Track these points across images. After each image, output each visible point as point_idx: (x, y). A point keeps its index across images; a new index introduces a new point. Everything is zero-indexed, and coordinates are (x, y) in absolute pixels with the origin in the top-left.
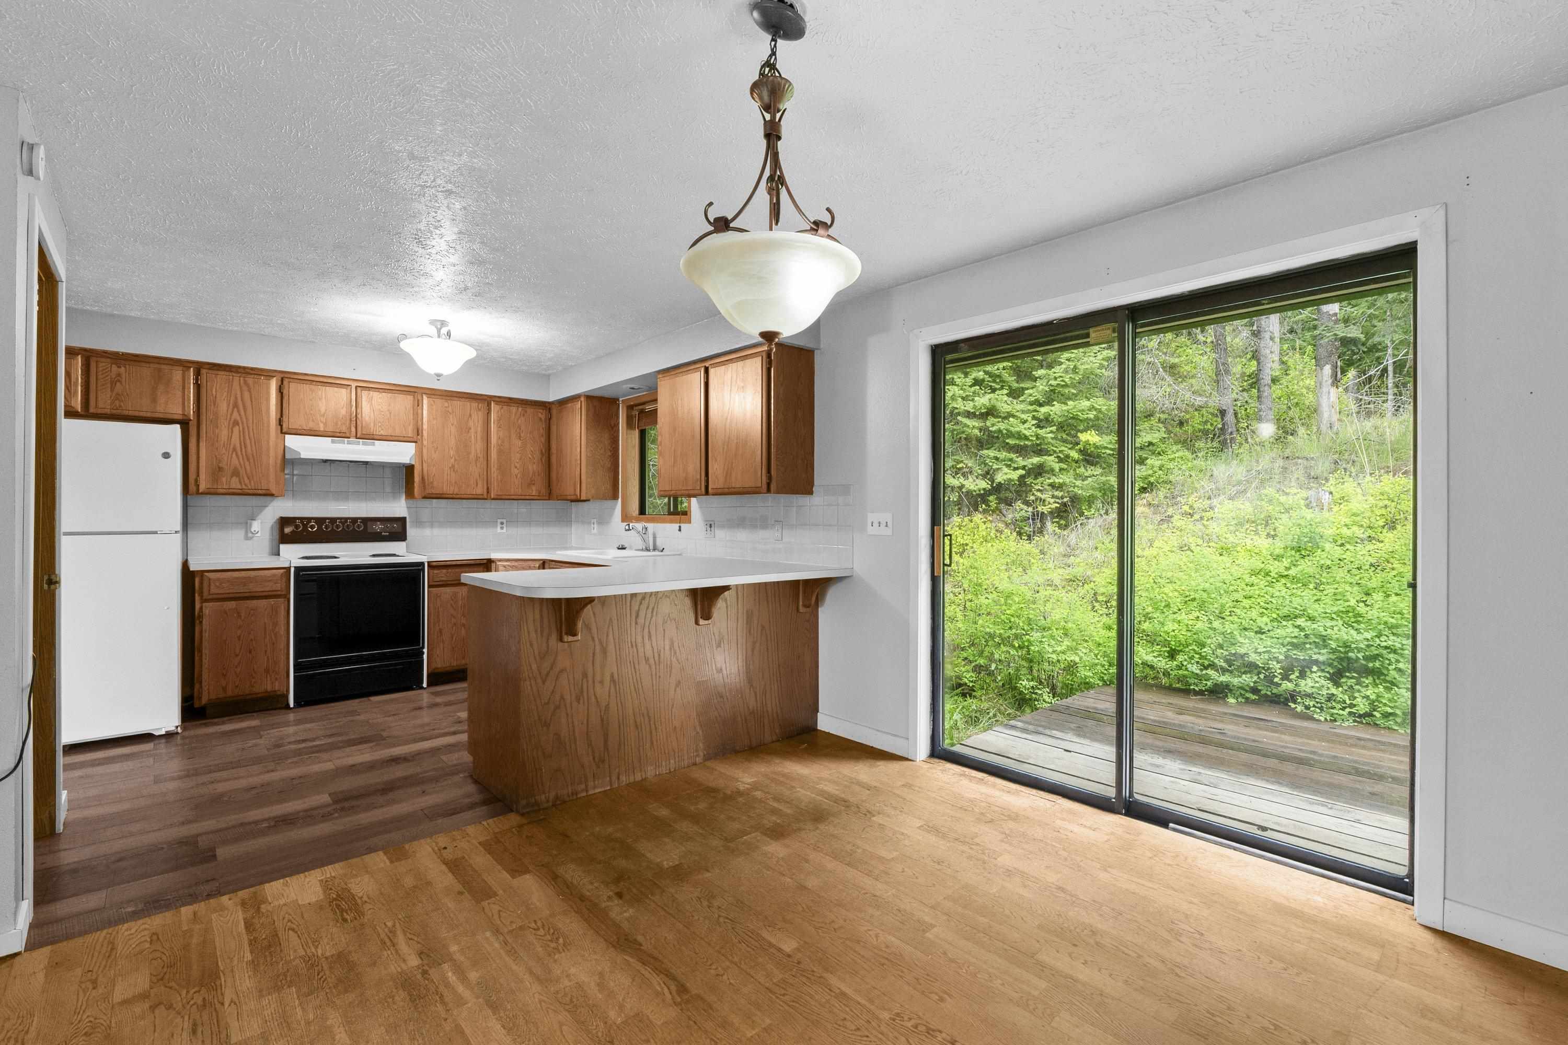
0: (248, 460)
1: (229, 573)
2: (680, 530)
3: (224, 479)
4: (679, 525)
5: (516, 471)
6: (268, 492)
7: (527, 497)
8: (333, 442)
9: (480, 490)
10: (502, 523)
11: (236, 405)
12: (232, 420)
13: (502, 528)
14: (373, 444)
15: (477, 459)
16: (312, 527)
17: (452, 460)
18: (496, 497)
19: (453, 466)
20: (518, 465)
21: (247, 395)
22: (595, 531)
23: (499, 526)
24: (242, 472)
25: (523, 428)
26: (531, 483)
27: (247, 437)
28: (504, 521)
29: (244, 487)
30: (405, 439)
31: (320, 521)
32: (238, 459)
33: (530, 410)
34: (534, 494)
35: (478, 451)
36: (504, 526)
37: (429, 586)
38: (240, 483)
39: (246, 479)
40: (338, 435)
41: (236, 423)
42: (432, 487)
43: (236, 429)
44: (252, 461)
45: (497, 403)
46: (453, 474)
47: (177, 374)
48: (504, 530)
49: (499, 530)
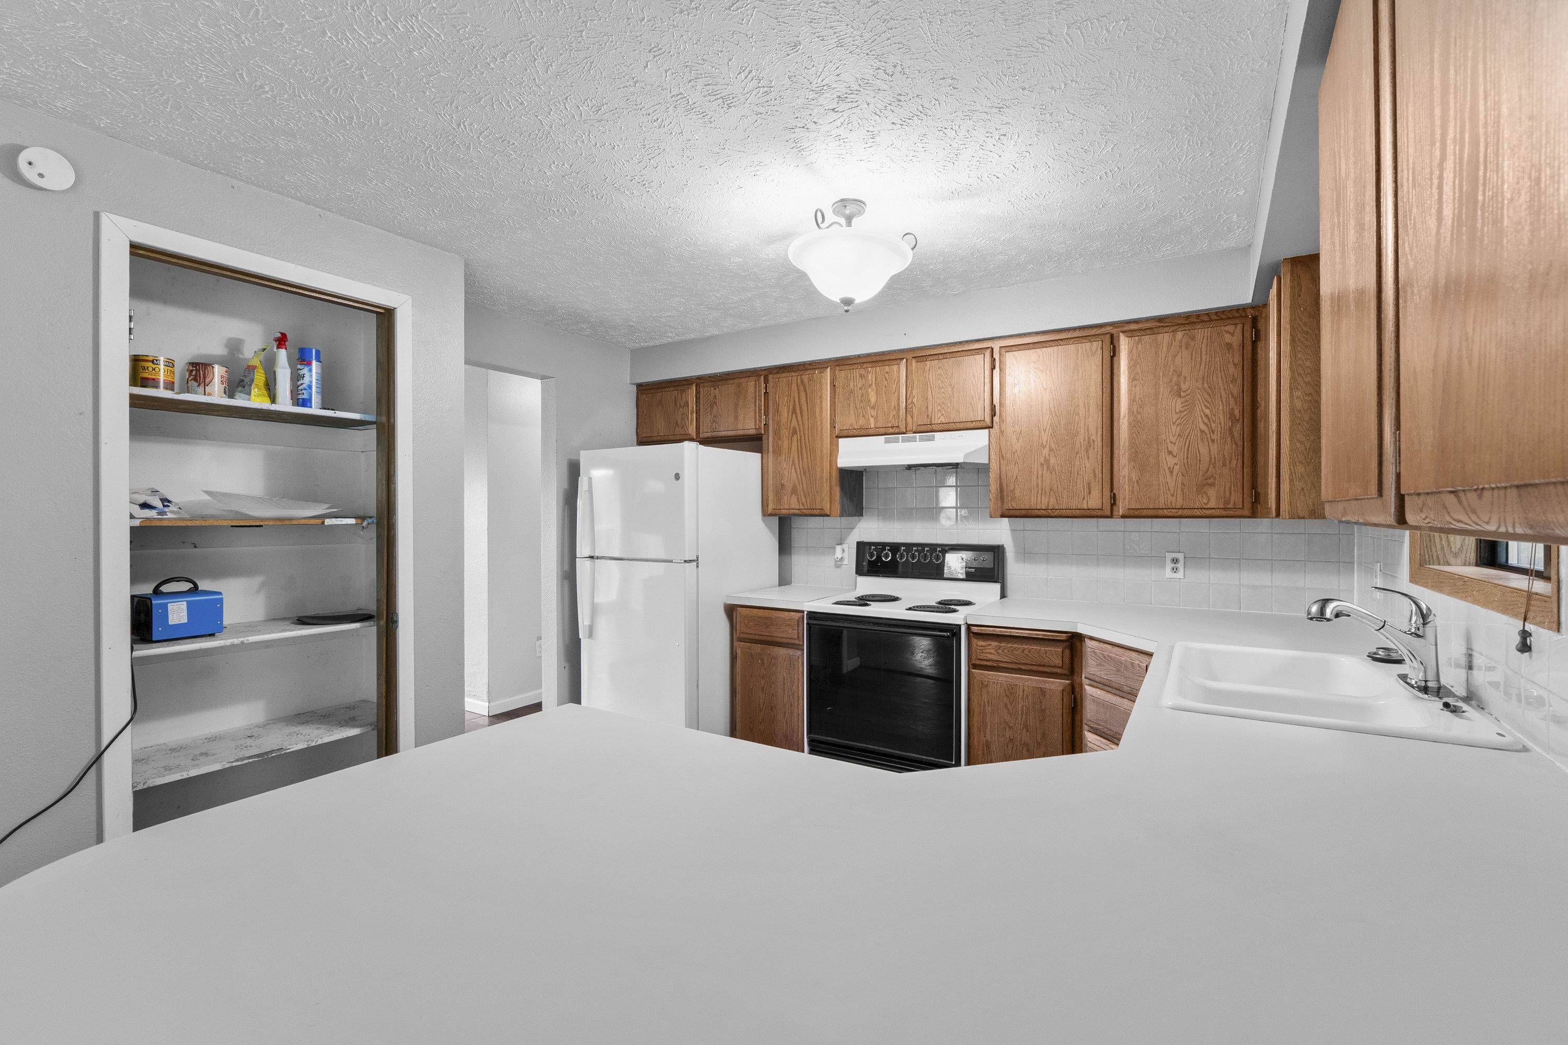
0: (805, 475)
2: (1525, 647)
3: (786, 498)
5: (1171, 461)
6: (822, 512)
7: (1198, 513)
8: (887, 441)
9: (1094, 501)
11: (794, 411)
12: (792, 428)
13: (1175, 570)
14: (932, 439)
15: (1090, 444)
16: (887, 556)
17: (1046, 451)
18: (1127, 513)
19: (1047, 461)
20: (1174, 449)
21: (803, 394)
23: (1169, 565)
24: (800, 488)
25: (1185, 372)
26: (1205, 483)
27: (804, 448)
28: (1180, 556)
29: (802, 507)
30: (972, 425)
31: (895, 548)
32: (796, 472)
33: (1201, 333)
34: (1212, 504)
35: (1093, 430)
36: (1180, 565)
37: (972, 665)
38: (799, 502)
39: (803, 497)
40: (891, 430)
41: (795, 432)
42: (1014, 499)
43: (795, 438)
44: (807, 475)
45: (1130, 333)
46: (1047, 475)
47: (751, 384)
48: (1180, 574)
49: (1168, 573)
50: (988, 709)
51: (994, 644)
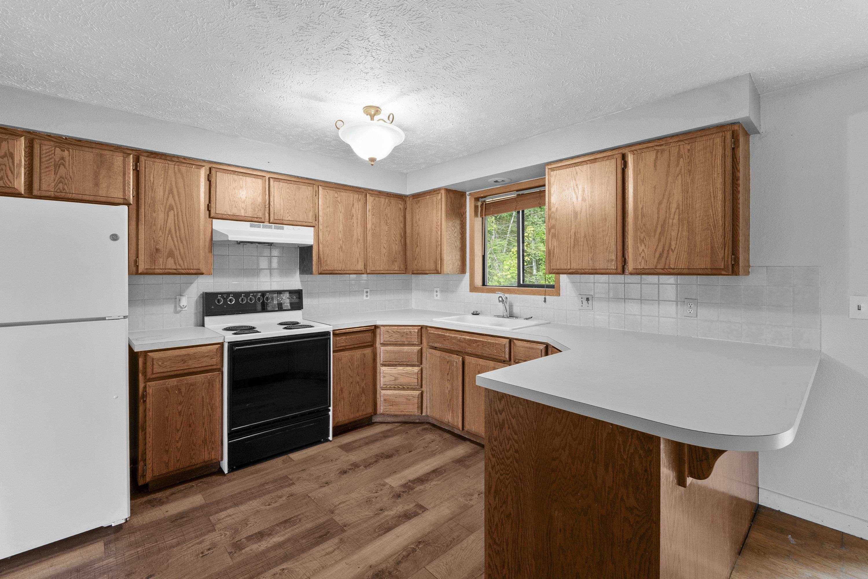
0: (182, 242)
1: (171, 351)
2: (545, 301)
3: (161, 260)
4: (544, 297)
5: (385, 251)
6: (199, 271)
7: (392, 272)
8: (251, 226)
9: (360, 266)
10: (367, 292)
11: (171, 191)
12: (168, 204)
13: (367, 296)
14: (283, 229)
15: (358, 240)
16: (231, 301)
17: (341, 242)
18: (370, 272)
19: (341, 247)
20: (386, 247)
21: (180, 181)
22: (438, 298)
23: (365, 294)
24: (176, 253)
25: (389, 215)
26: (394, 261)
27: (181, 222)
28: (368, 290)
29: (178, 267)
30: (306, 224)
31: (237, 295)
32: (173, 241)
33: (393, 201)
34: (396, 269)
35: (359, 235)
36: (368, 294)
38: (175, 263)
39: (180, 260)
40: (256, 220)
41: (171, 208)
42: (327, 265)
43: (171, 214)
44: (185, 242)
45: (371, 195)
46: (341, 254)
47: (118, 159)
48: (368, 298)
49: (365, 298)
50: (342, 371)
51: (344, 337)
